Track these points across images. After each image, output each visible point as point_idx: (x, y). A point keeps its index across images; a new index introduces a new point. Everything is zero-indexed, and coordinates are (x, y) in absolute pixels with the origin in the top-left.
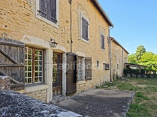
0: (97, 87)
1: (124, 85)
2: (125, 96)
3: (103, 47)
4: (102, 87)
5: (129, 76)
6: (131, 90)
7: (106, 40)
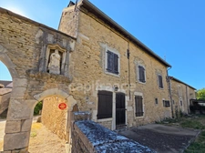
0: (157, 123)
1: (190, 122)
2: (187, 134)
3: (161, 86)
4: (162, 123)
5: (197, 112)
6: (197, 128)
7: (164, 80)
